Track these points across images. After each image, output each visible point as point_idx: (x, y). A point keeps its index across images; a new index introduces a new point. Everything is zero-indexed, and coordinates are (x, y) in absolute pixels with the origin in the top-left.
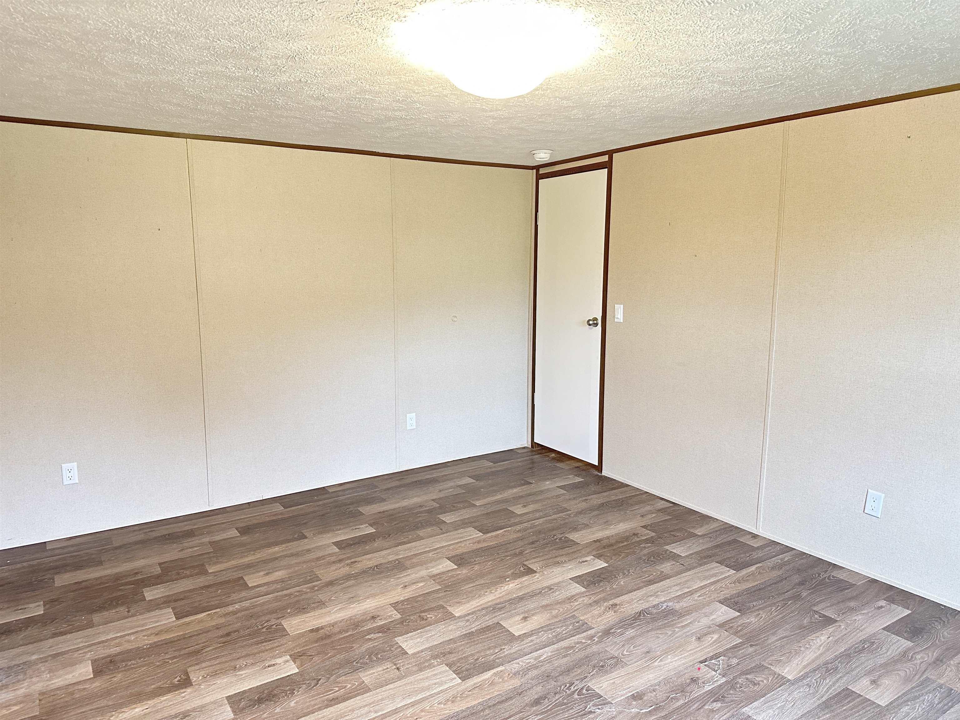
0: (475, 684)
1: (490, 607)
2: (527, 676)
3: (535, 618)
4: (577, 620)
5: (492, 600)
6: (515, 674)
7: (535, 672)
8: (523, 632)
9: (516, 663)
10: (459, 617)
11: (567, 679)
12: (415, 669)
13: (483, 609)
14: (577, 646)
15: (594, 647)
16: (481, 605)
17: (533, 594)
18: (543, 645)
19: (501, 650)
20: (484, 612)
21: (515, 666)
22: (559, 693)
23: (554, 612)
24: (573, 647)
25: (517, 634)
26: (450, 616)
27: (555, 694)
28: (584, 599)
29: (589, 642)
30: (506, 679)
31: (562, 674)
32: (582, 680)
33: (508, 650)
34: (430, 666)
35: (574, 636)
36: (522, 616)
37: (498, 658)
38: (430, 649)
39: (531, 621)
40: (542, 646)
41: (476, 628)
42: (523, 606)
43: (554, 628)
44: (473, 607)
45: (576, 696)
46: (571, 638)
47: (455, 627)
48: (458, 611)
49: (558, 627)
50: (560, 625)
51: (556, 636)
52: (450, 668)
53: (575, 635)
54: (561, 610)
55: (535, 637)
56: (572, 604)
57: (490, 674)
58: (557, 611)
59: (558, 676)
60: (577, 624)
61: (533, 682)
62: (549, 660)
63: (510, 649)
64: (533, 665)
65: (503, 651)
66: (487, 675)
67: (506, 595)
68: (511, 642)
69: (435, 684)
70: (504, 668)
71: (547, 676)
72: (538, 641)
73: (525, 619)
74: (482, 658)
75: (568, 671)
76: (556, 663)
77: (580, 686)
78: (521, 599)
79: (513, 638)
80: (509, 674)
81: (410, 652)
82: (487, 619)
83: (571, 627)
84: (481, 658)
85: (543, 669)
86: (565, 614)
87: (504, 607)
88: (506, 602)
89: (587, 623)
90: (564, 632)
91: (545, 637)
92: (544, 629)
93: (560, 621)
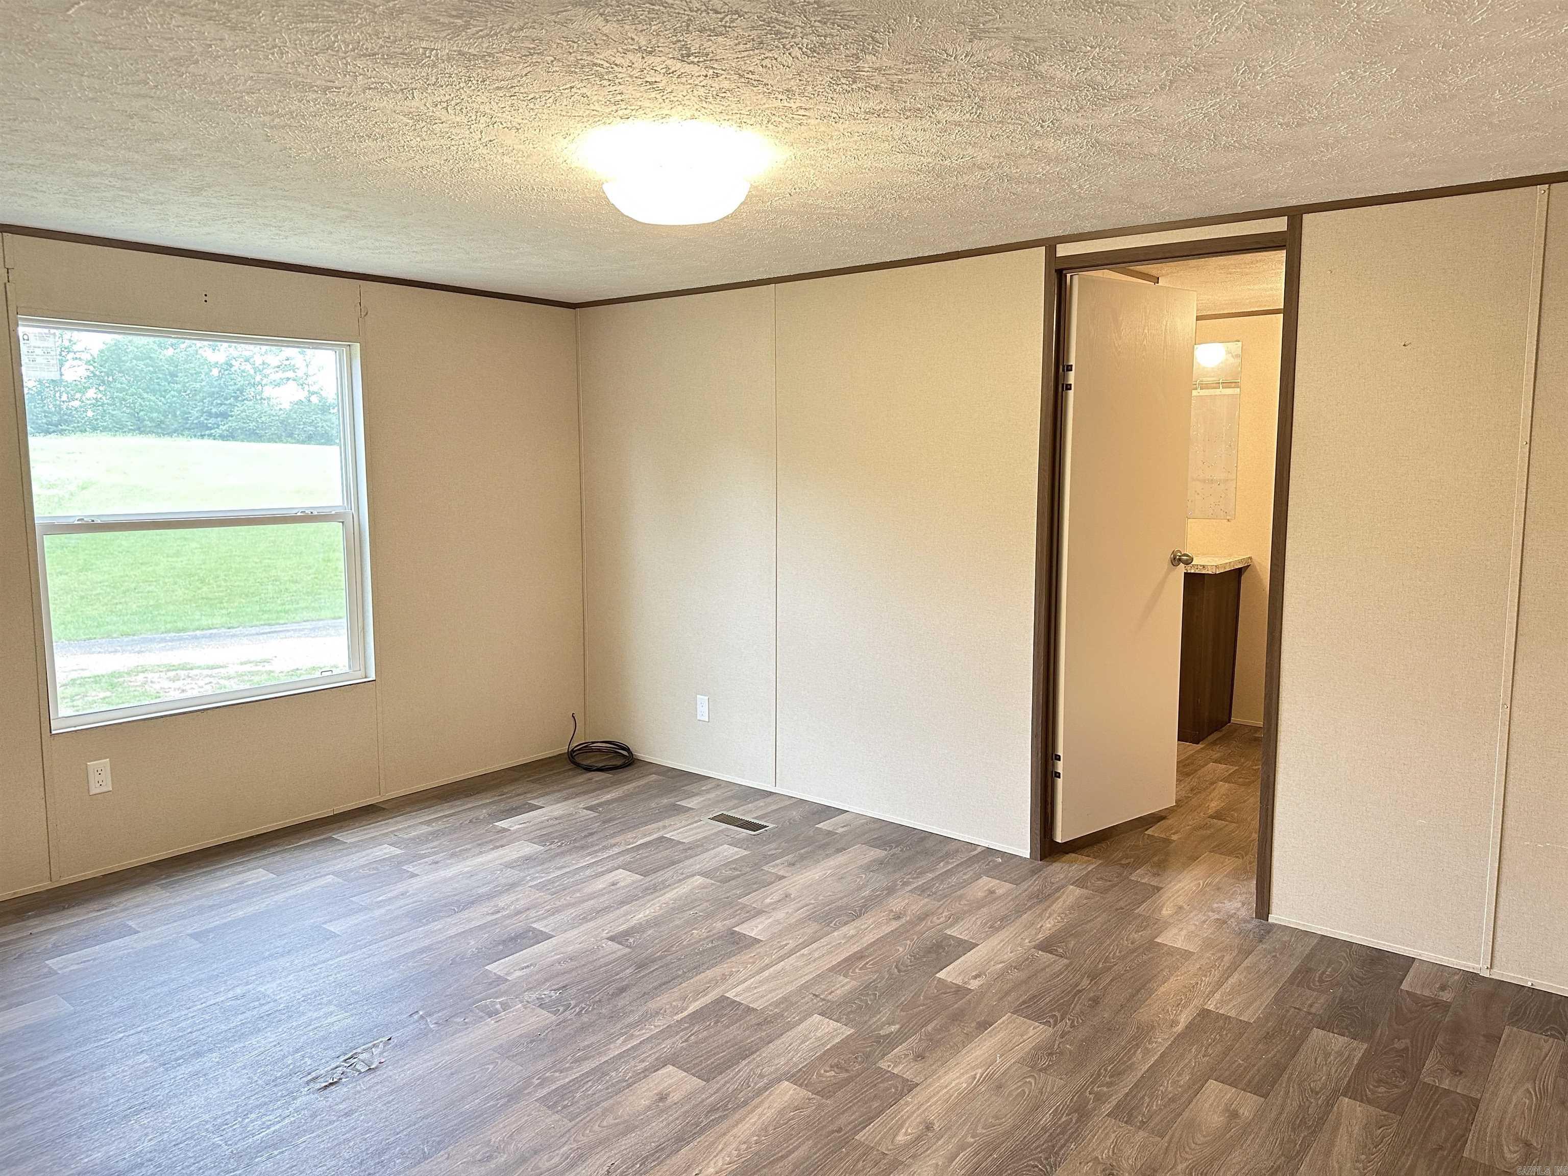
0: (706, 995)
1: (735, 1110)
2: (640, 1013)
3: (645, 1102)
4: (565, 1111)
5: (736, 1125)
6: (657, 1013)
7: (631, 1019)
8: (660, 1072)
9: (659, 1026)
10: (779, 1080)
11: (585, 1019)
12: (794, 1000)
13: (745, 1103)
14: (567, 1065)
15: (541, 1067)
16: (753, 1111)
17: (658, 1155)
18: (623, 1057)
19: (686, 1041)
20: (741, 1097)
21: (660, 1023)
22: (594, 1003)
23: (609, 1120)
24: (576, 1061)
25: (670, 1068)
26: (798, 1078)
27: (600, 1001)
28: (547, 1164)
29: (547, 1075)
30: (667, 1007)
31: (591, 1024)
32: (564, 1021)
33: (678, 1042)
34: (777, 1004)
35: (573, 1080)
36: (669, 1100)
37: (686, 1029)
38: (791, 1026)
39: (651, 1094)
40: (625, 1055)
41: (741, 1066)
42: (672, 1122)
43: (607, 1088)
44: (766, 1105)
45: (573, 1003)
46: (578, 1075)
47: (776, 1062)
48: (787, 1092)
49: (601, 1091)
50: (597, 1095)
51: (605, 1074)
52: (749, 1008)
53: (570, 1082)
54: (596, 1127)
55: (638, 1068)
56: (575, 1146)
57: (691, 1008)
58: (605, 1123)
59: (597, 1020)
60: (566, 1102)
61: (630, 1008)
62: (611, 1039)
63: (674, 1043)
64: (634, 1028)
65: (683, 1039)
66: (692, 1008)
67: (713, 1143)
68: (675, 1053)
69: (756, 988)
70: (675, 1018)
71: (612, 1017)
72: (633, 1063)
73: (662, 1098)
74: (710, 1024)
75: (583, 1029)
76: (601, 1035)
77: (568, 1012)
78: (681, 1140)
79: (673, 1060)
80: (665, 1011)
81: (817, 1018)
82: (728, 1085)
83: (578, 1095)
84: (712, 1024)
85: (619, 1026)
86: (588, 1118)
87: (708, 1112)
88: (708, 1126)
89: (549, 1107)
90: (590, 1084)
91: (625, 1070)
92: (624, 1084)
93: (598, 1104)
